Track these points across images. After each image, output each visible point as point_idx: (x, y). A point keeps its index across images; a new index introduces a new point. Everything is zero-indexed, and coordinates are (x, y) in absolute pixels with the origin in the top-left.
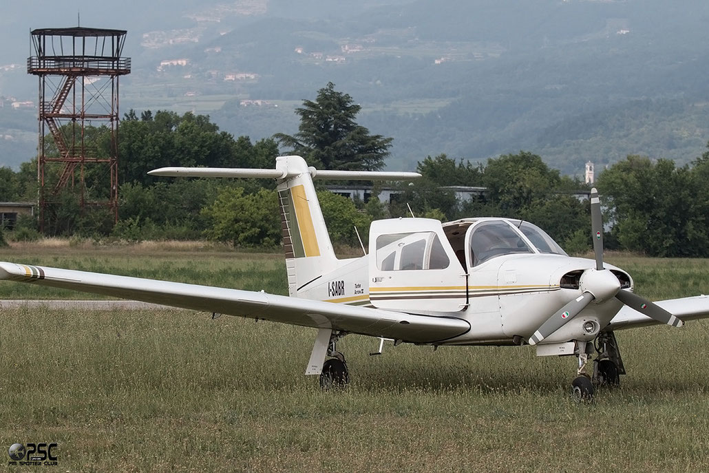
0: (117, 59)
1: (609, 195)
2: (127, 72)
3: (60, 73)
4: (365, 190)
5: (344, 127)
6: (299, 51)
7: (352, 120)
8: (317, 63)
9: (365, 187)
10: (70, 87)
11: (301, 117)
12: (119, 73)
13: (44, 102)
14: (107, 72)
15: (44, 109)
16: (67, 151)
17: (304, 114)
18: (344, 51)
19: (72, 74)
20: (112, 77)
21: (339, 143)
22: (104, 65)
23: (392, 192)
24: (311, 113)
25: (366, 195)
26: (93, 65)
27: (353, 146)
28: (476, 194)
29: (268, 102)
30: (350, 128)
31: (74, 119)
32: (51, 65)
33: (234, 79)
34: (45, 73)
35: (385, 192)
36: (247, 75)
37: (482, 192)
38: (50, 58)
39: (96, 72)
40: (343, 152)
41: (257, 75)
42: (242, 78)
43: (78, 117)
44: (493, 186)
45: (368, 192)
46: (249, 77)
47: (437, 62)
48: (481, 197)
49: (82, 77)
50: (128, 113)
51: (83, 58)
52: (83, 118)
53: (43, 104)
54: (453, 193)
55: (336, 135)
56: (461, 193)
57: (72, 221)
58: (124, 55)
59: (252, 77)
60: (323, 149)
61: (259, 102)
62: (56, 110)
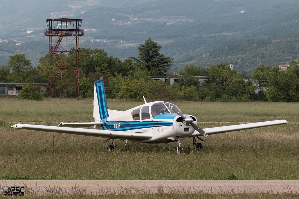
0: (79, 30)
1: (257, 79)
2: (82, 35)
3: (57, 35)
4: (165, 78)
5: (155, 54)
6: (113, 20)
7: (158, 51)
8: (120, 25)
9: (165, 77)
10: (61, 41)
11: (139, 50)
12: (79, 35)
13: (51, 46)
14: (75, 35)
15: (51, 49)
16: (59, 64)
17: (140, 49)
18: (131, 20)
19: (61, 36)
20: (76, 37)
21: (153, 60)
22: (74, 32)
23: (175, 79)
24: (143, 49)
25: (165, 80)
26: (69, 32)
27: (159, 61)
28: (206, 79)
29: (101, 40)
30: (158, 55)
31: (62, 53)
32: (54, 32)
33: (87, 31)
34: (52, 36)
35: (173, 79)
36: (93, 29)
37: (209, 79)
38: (53, 30)
39: (71, 35)
40: (155, 63)
41: (96, 29)
42: (91, 30)
43: (64, 51)
44: (213, 76)
45: (166, 79)
46: (93, 30)
47: (168, 24)
48: (208, 80)
49: (65, 37)
50: (72, 49)
51: (66, 30)
52: (66, 52)
53: (51, 47)
54: (198, 79)
55: (152, 57)
56: (201, 79)
57: (62, 91)
58: (81, 29)
59: (95, 30)
60: (148, 63)
61: (98, 40)
62: (56, 49)
